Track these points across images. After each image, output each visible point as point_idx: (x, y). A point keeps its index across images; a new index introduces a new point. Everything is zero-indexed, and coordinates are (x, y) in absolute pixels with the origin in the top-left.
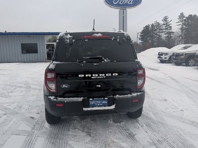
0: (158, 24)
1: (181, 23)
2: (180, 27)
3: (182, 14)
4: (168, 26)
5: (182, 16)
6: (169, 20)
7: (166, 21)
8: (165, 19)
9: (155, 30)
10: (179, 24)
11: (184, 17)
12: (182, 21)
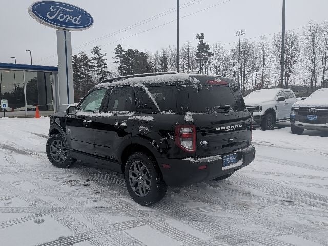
0: (85, 57)
1: (119, 60)
2: (118, 65)
3: (119, 46)
4: (101, 63)
5: (119, 49)
6: (102, 52)
7: (98, 54)
8: (97, 51)
9: (80, 67)
10: (117, 60)
11: (123, 51)
12: (120, 57)
